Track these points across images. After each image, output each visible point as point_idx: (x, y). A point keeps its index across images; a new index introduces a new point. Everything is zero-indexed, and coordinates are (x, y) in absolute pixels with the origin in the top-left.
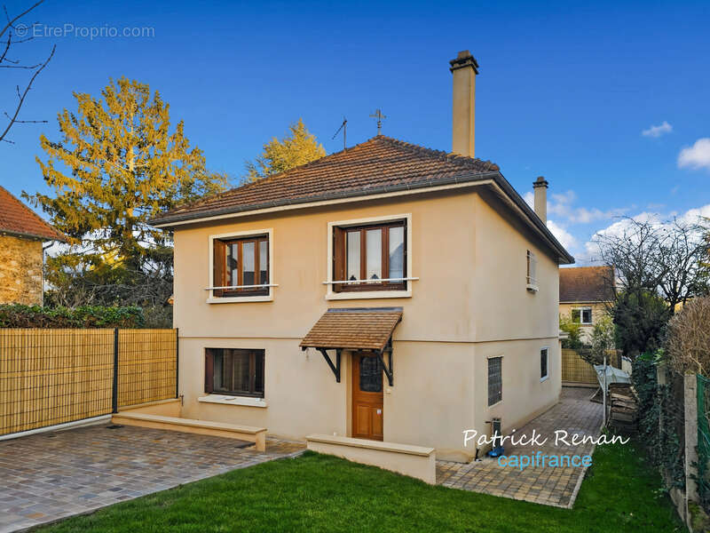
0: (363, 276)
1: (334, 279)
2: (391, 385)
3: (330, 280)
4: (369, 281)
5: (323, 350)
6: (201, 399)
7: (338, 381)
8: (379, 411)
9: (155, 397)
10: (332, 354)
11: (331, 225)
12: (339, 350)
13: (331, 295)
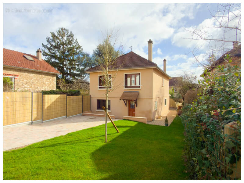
0: (131, 85)
1: (125, 85)
2: (137, 107)
3: (124, 86)
4: (132, 85)
5: (124, 100)
6: (96, 111)
7: (126, 106)
8: (134, 112)
9: (87, 110)
10: (125, 101)
11: (124, 74)
12: (126, 100)
13: (124, 89)
